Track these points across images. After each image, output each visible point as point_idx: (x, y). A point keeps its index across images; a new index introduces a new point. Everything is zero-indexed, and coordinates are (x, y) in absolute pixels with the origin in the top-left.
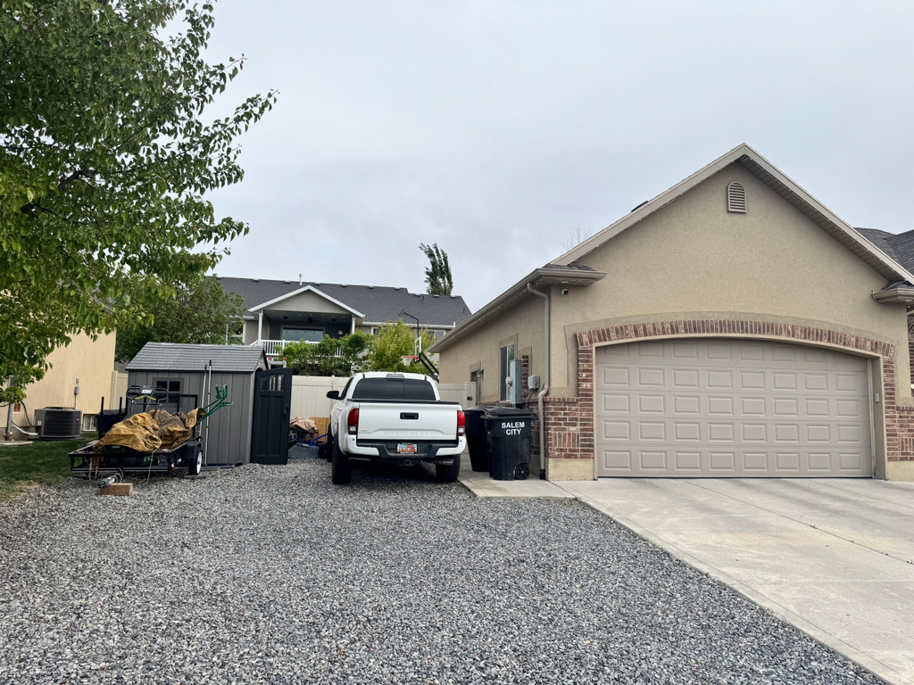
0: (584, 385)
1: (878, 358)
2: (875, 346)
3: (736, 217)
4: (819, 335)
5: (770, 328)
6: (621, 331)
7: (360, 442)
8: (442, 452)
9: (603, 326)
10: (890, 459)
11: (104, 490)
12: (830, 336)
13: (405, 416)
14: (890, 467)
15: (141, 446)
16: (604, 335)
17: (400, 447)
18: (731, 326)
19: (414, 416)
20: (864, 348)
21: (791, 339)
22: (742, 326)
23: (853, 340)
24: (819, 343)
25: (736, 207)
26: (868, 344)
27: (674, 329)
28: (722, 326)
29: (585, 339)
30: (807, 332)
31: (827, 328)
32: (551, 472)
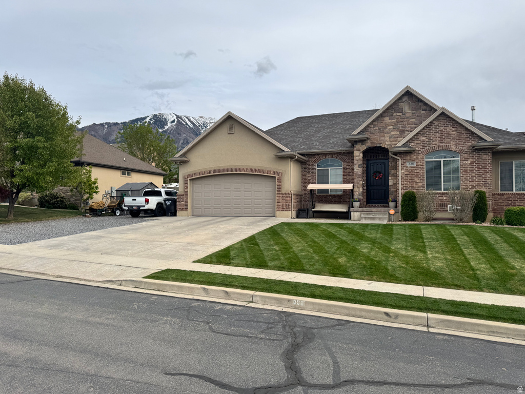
0: (186, 190)
1: (275, 177)
2: (274, 173)
3: (231, 135)
4: (255, 171)
5: (239, 170)
6: (196, 174)
7: (125, 206)
8: (141, 208)
9: (190, 173)
10: (277, 210)
11: (86, 216)
12: (258, 171)
13: (133, 200)
14: (278, 213)
15: (95, 208)
16: (191, 176)
17: (134, 207)
18: (227, 170)
19: (135, 200)
20: (270, 174)
21: (245, 173)
22: (230, 170)
23: (267, 171)
24: (254, 173)
25: (231, 132)
26: (272, 172)
27: (210, 173)
28: (224, 170)
29: (186, 177)
30: (251, 170)
31: (257, 168)
32: (177, 214)
